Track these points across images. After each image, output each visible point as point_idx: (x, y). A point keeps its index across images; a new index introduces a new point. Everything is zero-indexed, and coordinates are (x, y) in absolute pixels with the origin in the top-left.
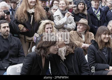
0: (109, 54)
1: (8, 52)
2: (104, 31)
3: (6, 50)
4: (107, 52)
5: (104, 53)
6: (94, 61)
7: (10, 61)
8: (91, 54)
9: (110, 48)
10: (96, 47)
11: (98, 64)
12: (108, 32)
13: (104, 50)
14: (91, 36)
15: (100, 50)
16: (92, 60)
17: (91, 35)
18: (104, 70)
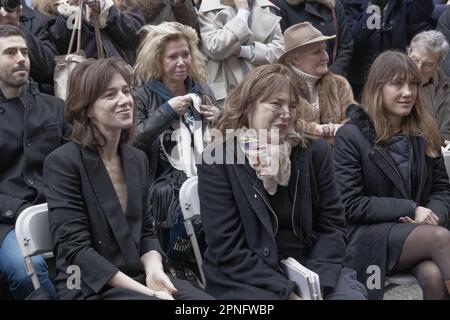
0: (415, 159)
1: (20, 151)
2: (394, 71)
3: (14, 144)
4: (407, 150)
5: (398, 157)
6: (358, 189)
7: (31, 188)
8: (345, 161)
9: (418, 138)
10: (365, 134)
11: (374, 199)
12: (410, 77)
13: (398, 144)
14: (339, 87)
15: (383, 144)
16: (349, 184)
17: (340, 85)
18: (396, 220)
